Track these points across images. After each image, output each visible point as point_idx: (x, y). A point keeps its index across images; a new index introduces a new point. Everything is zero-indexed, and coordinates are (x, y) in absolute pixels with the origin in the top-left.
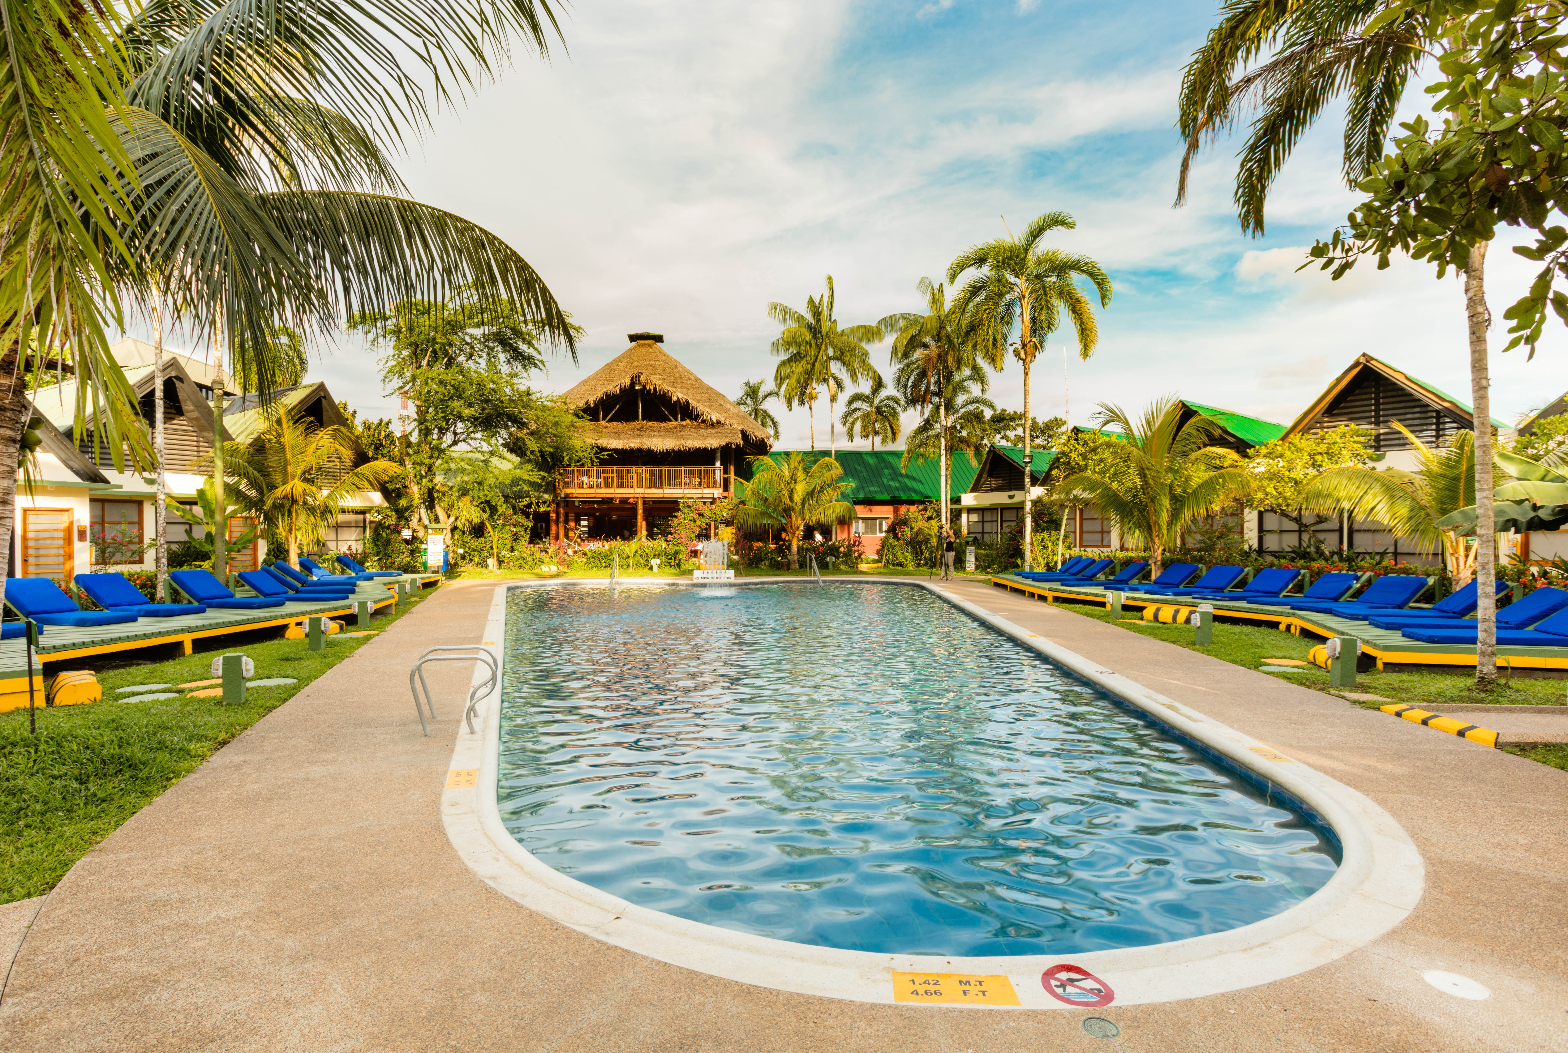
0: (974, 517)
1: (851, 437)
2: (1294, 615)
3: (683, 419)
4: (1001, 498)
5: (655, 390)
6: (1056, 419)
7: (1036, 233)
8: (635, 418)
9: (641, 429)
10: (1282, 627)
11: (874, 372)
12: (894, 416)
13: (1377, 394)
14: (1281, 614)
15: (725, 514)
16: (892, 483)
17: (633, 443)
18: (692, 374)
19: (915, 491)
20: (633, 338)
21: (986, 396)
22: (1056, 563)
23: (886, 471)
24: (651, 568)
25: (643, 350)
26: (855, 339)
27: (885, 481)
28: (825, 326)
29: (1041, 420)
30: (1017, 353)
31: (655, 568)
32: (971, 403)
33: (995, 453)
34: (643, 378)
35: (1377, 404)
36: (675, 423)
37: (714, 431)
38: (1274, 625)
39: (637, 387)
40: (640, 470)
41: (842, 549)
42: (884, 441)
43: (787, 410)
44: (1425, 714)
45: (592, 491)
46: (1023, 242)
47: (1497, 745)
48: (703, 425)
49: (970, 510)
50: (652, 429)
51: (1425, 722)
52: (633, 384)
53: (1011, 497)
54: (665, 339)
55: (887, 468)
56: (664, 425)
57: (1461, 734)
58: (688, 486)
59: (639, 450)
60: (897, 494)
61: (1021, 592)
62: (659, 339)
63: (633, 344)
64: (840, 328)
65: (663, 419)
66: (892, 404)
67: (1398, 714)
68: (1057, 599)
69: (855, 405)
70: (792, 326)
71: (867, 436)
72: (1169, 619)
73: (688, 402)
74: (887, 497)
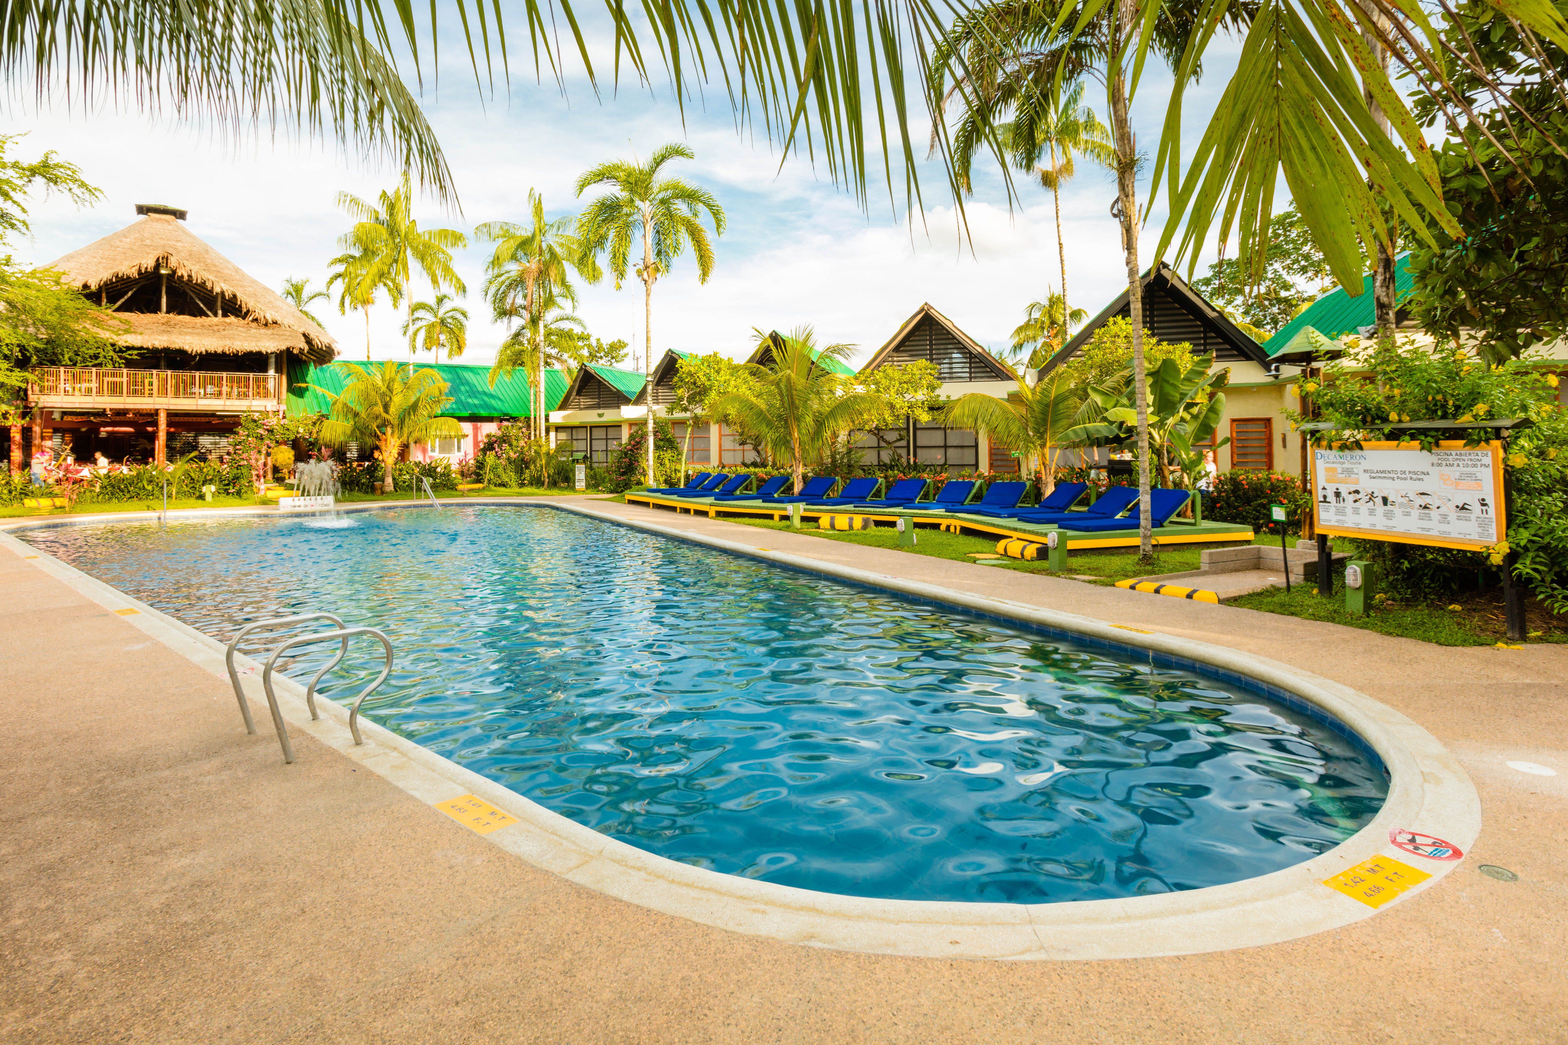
0: (563, 436)
1: (414, 349)
2: (952, 517)
3: (225, 315)
4: (591, 417)
5: (190, 276)
6: (620, 341)
7: (659, 161)
8: (156, 309)
9: (167, 323)
10: (943, 527)
11: (458, 280)
12: (460, 329)
13: (931, 336)
14: (942, 517)
15: (301, 430)
16: (470, 400)
17: (159, 341)
18: (229, 262)
19: (495, 409)
20: (143, 210)
21: (577, 314)
22: (679, 479)
23: (463, 388)
24: (202, 497)
25: (155, 224)
26: (435, 242)
27: (463, 398)
28: (403, 226)
29: (606, 342)
30: (639, 274)
31: (209, 497)
32: (562, 319)
33: (586, 371)
34: (173, 262)
35: (931, 345)
36: (216, 319)
37: (269, 332)
38: (936, 526)
39: (163, 272)
40: (162, 375)
41: (439, 470)
42: (450, 355)
43: (340, 313)
44: (1156, 585)
45: (88, 399)
46: (647, 168)
47: (1220, 601)
48: (254, 324)
49: (558, 428)
50: (184, 325)
51: (1157, 591)
52: (158, 266)
53: (600, 415)
54: (188, 216)
55: (463, 384)
56: (198, 320)
57: (1190, 596)
58: (229, 396)
59: (166, 350)
60: (476, 411)
61: (673, 509)
62: (180, 215)
63: (142, 217)
64: (420, 229)
65: (197, 312)
66: (459, 316)
67: (1133, 587)
68: (719, 514)
69: (417, 314)
70: (365, 219)
71: (429, 349)
72: (846, 526)
73: (235, 296)
74: (466, 414)
